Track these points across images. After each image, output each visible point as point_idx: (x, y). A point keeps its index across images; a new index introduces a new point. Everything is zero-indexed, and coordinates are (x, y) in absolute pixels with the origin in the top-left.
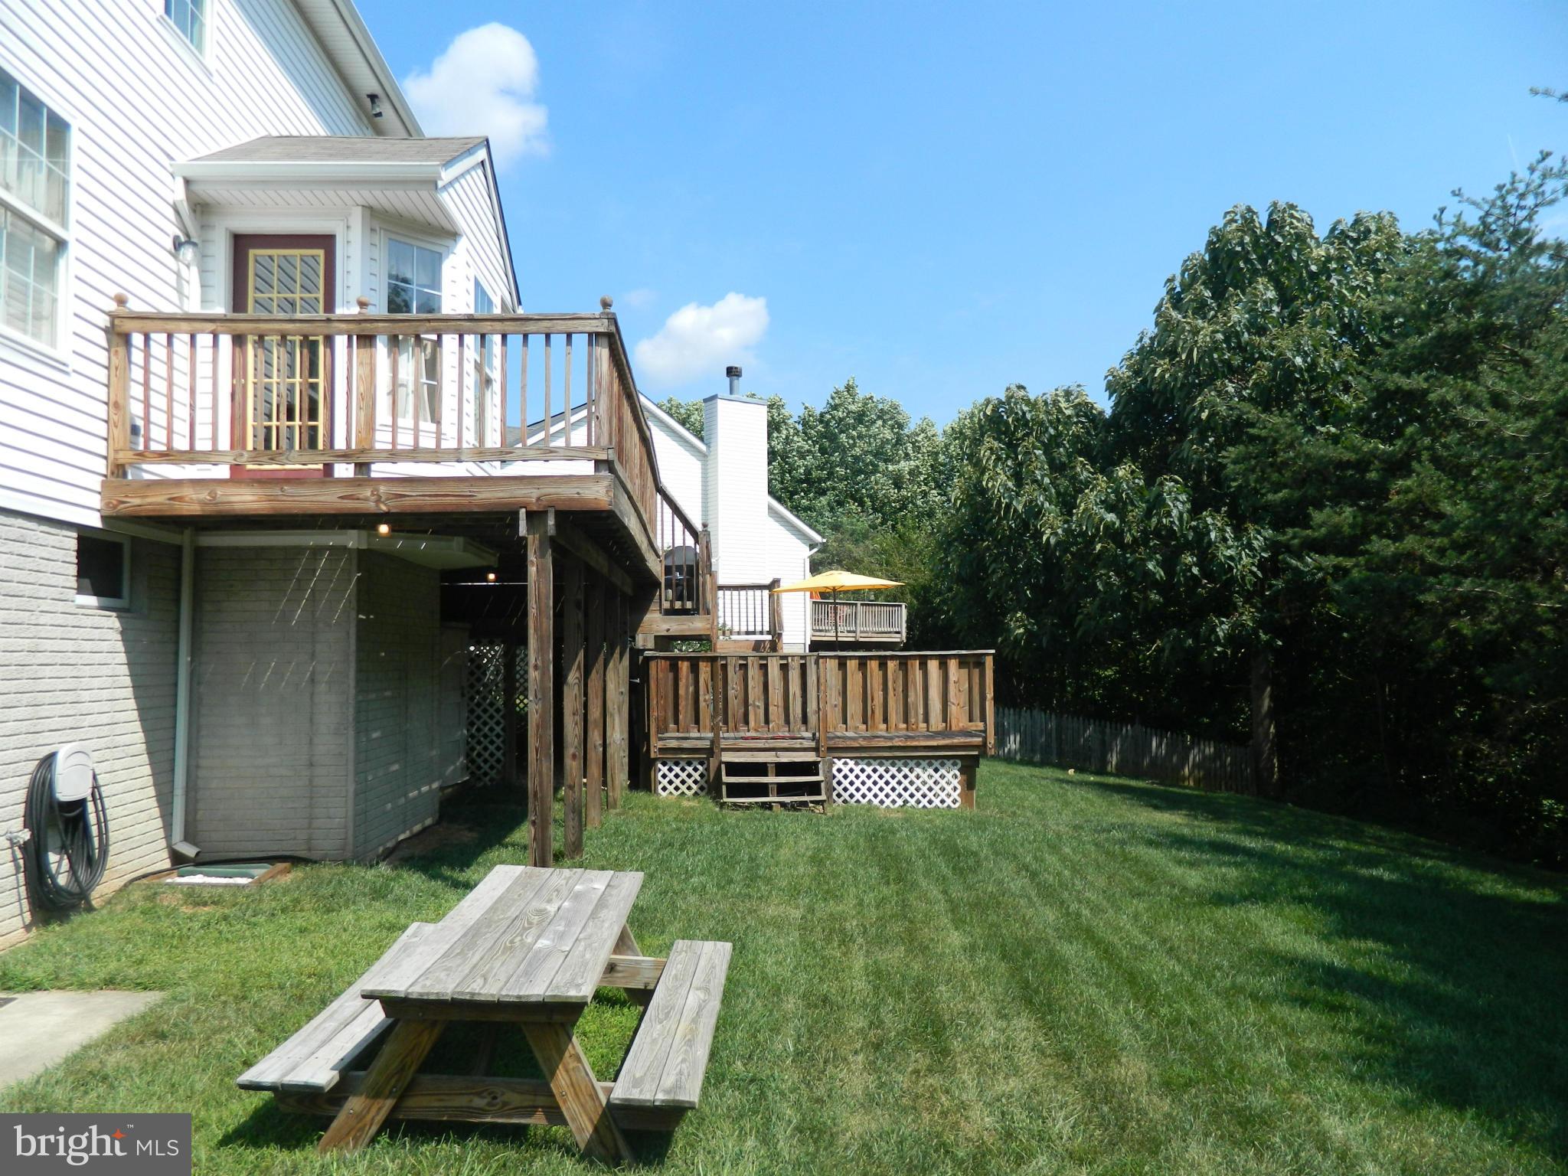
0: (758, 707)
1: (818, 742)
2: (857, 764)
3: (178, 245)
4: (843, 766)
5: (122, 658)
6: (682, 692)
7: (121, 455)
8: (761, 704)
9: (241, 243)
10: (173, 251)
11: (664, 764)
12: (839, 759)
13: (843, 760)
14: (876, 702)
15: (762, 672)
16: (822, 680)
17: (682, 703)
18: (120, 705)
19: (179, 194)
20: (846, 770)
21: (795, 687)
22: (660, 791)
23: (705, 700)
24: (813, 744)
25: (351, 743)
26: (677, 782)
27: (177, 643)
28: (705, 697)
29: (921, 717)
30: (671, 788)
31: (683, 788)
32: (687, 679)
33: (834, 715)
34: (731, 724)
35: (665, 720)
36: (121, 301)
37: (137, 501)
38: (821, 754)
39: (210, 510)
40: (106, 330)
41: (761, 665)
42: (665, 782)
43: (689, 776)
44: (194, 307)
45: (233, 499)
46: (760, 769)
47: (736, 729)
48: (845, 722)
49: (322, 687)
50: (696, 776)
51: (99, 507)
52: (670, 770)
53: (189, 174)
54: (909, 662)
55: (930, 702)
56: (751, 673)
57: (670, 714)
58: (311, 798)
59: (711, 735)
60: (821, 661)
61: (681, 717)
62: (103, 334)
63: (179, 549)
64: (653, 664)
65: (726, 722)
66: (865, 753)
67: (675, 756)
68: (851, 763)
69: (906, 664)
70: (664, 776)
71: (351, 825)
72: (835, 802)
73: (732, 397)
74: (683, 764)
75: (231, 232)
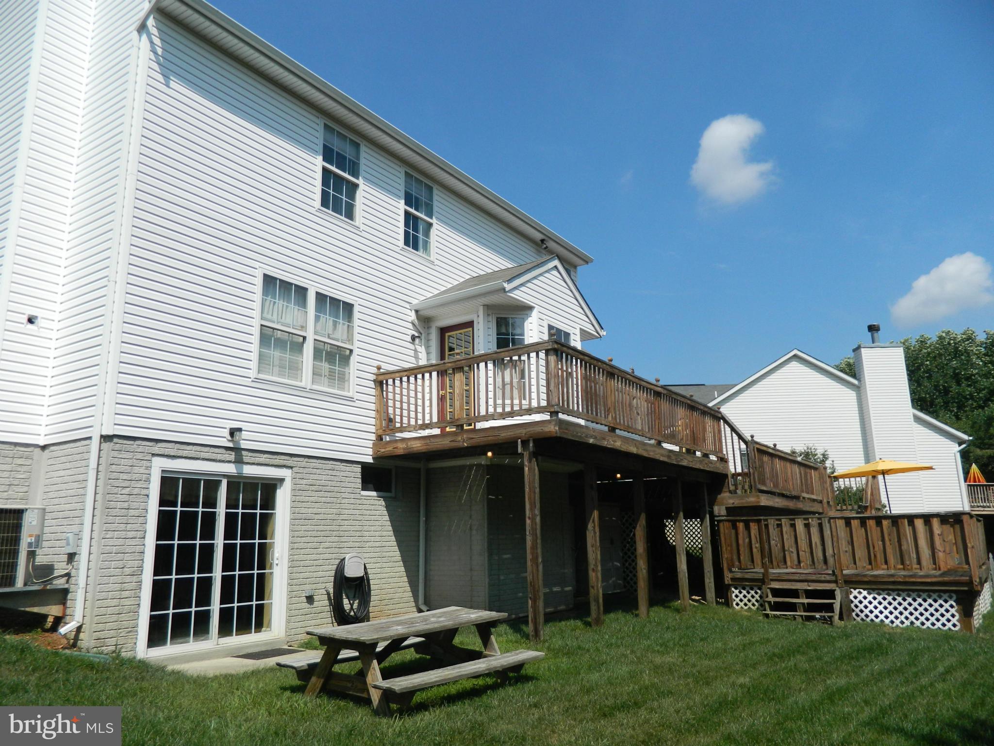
0: (792, 552)
1: (836, 577)
2: (869, 593)
3: (413, 338)
4: (859, 595)
5: (387, 518)
6: (741, 542)
7: (378, 431)
8: (794, 550)
9: (443, 331)
10: (411, 341)
11: (736, 589)
12: (855, 589)
13: (858, 590)
14: (877, 549)
15: (792, 529)
16: (834, 534)
17: (742, 549)
18: (387, 539)
19: (413, 316)
20: (860, 597)
21: (816, 538)
22: (735, 605)
23: (756, 548)
24: (833, 578)
25: (486, 559)
26: (745, 600)
27: (419, 512)
28: (756, 545)
29: (915, 560)
30: (742, 604)
31: (750, 604)
32: (743, 534)
33: (845, 559)
34: (775, 563)
35: (732, 560)
36: (379, 368)
37: (383, 450)
38: (839, 585)
39: (406, 452)
40: (374, 381)
41: (805, 524)
42: (737, 600)
43: (753, 597)
44: (423, 362)
45: (414, 446)
46: (794, 593)
47: (779, 567)
48: (855, 563)
49: (474, 532)
50: (757, 597)
51: (371, 454)
52: (740, 592)
53: (416, 308)
54: (899, 520)
55: (920, 549)
56: (784, 529)
57: (735, 557)
58: (472, 586)
59: (762, 571)
60: (832, 520)
61: (742, 558)
62: (373, 382)
63: (420, 469)
64: (721, 525)
65: (771, 562)
66: (875, 585)
67: (741, 583)
68: (865, 593)
69: (897, 522)
70: (737, 596)
71: (487, 601)
72: (855, 619)
73: (876, 344)
74: (748, 588)
75: (438, 328)
